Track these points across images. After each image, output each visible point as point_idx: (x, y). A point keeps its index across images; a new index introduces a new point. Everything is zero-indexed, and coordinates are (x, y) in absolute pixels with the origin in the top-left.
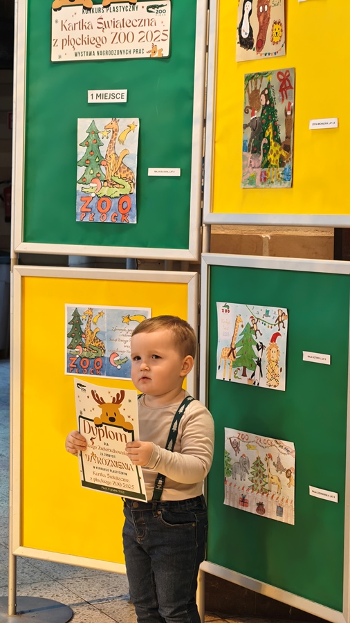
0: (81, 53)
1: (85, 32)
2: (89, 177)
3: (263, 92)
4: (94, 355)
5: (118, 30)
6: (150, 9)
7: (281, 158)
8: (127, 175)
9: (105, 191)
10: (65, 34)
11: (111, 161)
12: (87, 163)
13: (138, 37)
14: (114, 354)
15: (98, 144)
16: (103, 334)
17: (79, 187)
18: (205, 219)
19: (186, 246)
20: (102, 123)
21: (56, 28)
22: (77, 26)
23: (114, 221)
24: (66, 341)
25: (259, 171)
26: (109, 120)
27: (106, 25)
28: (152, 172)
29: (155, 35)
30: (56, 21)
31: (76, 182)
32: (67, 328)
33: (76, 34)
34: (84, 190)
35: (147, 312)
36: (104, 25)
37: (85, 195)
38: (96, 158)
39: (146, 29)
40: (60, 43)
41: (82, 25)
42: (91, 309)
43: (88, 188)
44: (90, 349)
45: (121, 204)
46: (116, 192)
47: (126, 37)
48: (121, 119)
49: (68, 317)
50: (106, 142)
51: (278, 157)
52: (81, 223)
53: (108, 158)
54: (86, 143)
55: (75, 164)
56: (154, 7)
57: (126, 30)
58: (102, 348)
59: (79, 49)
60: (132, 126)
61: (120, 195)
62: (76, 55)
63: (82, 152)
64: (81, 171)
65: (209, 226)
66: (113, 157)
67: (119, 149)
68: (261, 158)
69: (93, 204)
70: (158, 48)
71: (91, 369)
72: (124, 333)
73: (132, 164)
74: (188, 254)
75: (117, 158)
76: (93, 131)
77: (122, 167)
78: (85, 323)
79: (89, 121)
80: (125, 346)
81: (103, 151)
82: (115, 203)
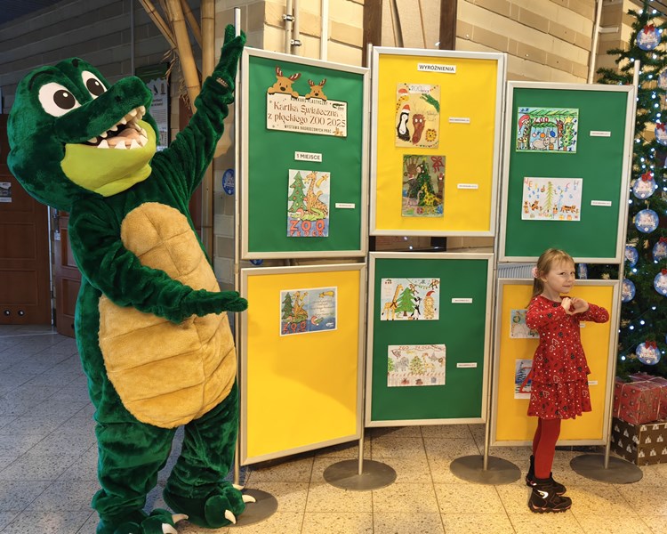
0: (290, 126)
1: (293, 113)
2: (295, 208)
3: (419, 166)
4: (300, 320)
5: (315, 115)
6: (334, 106)
7: (435, 201)
8: (321, 207)
9: (307, 217)
10: (277, 112)
11: (310, 198)
12: (294, 198)
13: (327, 122)
14: (314, 317)
15: (302, 186)
16: (306, 306)
17: (289, 214)
18: (371, 233)
19: (359, 248)
20: (304, 174)
21: (270, 106)
22: (287, 108)
23: (314, 235)
24: (281, 314)
25: (416, 208)
26: (310, 172)
27: (307, 111)
28: (338, 205)
29: (338, 122)
30: (270, 102)
31: (287, 211)
32: (281, 306)
33: (286, 113)
35: (335, 289)
36: (305, 111)
37: (293, 219)
38: (300, 196)
39: (332, 117)
40: (273, 116)
41: (290, 108)
42: (298, 292)
43: (295, 216)
44: (297, 317)
45: (317, 225)
46: (314, 217)
47: (320, 121)
48: (318, 172)
49: (282, 299)
50: (307, 186)
51: (432, 201)
52: (291, 237)
53: (308, 196)
54: (294, 186)
55: (287, 199)
56: (337, 105)
57: (319, 116)
58: (306, 315)
59: (287, 123)
60: (326, 177)
61: (317, 219)
62: (286, 127)
63: (291, 190)
64: (290, 204)
66: (312, 195)
67: (316, 191)
68: (418, 201)
69: (299, 225)
70: (339, 131)
71: (298, 329)
72: (320, 303)
73: (326, 200)
74: (361, 253)
75: (314, 196)
76: (298, 178)
77: (318, 202)
78: (294, 301)
79: (296, 171)
80: (322, 311)
81: (305, 191)
82: (313, 224)
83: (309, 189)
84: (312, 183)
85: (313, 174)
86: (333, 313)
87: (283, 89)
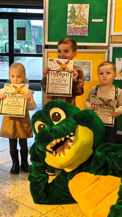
2: (71, 22)
8: (84, 21)
9: (77, 26)
11: (79, 17)
12: (70, 17)
15: (75, 12)
17: (68, 25)
18: (111, 34)
19: (105, 42)
20: (76, 6)
23: (80, 35)
28: (93, 20)
31: (67, 23)
34: (70, 26)
35: (91, 62)
37: (70, 27)
38: (74, 16)
43: (71, 25)
45: (82, 30)
46: (80, 26)
48: (83, 4)
50: (77, 11)
52: (69, 36)
53: (78, 16)
54: (70, 12)
55: (67, 18)
60: (87, 7)
61: (82, 27)
63: (69, 14)
64: (68, 20)
66: (80, 16)
67: (82, 13)
69: (73, 30)
72: (83, 68)
73: (87, 18)
74: (106, 44)
75: (81, 16)
76: (73, 8)
79: (72, 5)
81: (76, 14)
82: (80, 30)
83: (78, 13)
84: (80, 10)
85: (80, 5)
86: (89, 74)
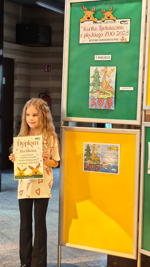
0: (92, 40)
1: (94, 32)
2: (94, 91)
4: (96, 163)
5: (108, 31)
6: (121, 22)
8: (111, 90)
9: (101, 96)
10: (85, 32)
11: (104, 84)
12: (94, 85)
13: (116, 34)
14: (104, 163)
15: (98, 77)
16: (100, 155)
17: (90, 94)
18: (144, 108)
19: (135, 119)
20: (100, 69)
21: (81, 30)
22: (91, 29)
23: (105, 108)
24: (84, 158)
26: (104, 67)
27: (103, 29)
28: (121, 88)
29: (123, 33)
30: (82, 27)
31: (89, 92)
32: (84, 152)
33: (90, 33)
34: (92, 96)
35: (118, 146)
36: (102, 29)
37: (93, 98)
38: (98, 83)
39: (120, 30)
40: (83, 36)
41: (93, 29)
42: (95, 145)
43: (94, 95)
44: (94, 161)
45: (108, 102)
46: (106, 97)
47: (111, 34)
49: (84, 148)
50: (102, 76)
52: (91, 109)
53: (103, 83)
54: (94, 77)
55: (88, 85)
56: (123, 21)
57: (111, 31)
58: (99, 161)
59: (91, 38)
60: (113, 70)
61: (108, 98)
62: (90, 41)
63: (92, 80)
64: (91, 88)
65: (145, 111)
66: (105, 82)
67: (107, 79)
70: (125, 38)
71: (94, 169)
72: (108, 154)
73: (113, 85)
74: (136, 122)
75: (106, 83)
76: (97, 72)
77: (109, 86)
78: (92, 150)
79: (95, 68)
80: (109, 160)
81: (101, 80)
82: (105, 101)
83: (103, 78)
84: (105, 74)
85: (105, 68)
86: (117, 163)
87: (89, 18)
